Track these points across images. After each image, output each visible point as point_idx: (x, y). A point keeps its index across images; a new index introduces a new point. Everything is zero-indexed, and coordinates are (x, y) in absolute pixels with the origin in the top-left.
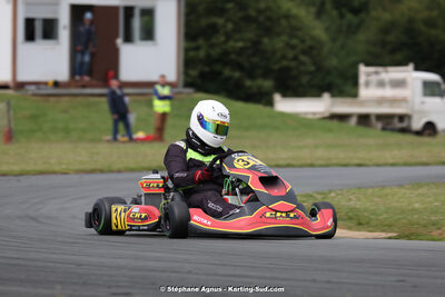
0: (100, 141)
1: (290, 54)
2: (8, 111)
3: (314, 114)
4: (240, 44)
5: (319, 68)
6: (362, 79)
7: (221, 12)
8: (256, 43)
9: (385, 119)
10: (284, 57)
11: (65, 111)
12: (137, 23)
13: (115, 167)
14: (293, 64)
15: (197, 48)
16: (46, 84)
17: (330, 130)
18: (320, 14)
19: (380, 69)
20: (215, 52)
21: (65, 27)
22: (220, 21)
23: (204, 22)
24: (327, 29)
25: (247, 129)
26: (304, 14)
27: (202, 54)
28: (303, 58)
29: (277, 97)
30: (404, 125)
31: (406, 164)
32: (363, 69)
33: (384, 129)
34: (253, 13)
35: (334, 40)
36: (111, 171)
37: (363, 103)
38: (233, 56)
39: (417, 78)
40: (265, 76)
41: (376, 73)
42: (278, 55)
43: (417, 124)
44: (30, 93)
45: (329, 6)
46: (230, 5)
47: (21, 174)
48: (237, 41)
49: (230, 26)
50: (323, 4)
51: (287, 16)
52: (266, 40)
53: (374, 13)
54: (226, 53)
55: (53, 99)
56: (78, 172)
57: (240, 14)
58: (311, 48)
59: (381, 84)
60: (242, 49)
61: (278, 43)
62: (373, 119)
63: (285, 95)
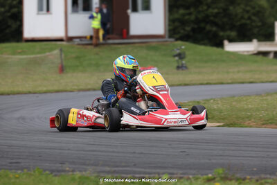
1: (246, 16)
2: (61, 55)
3: (248, 52)
4: (216, 11)
5: (264, 24)
8: (225, 10)
11: (97, 54)
14: (248, 22)
15: (190, 14)
16: (85, 37)
20: (200, 16)
21: (96, 4)
25: (206, 62)
27: (193, 17)
28: (254, 18)
29: (226, 42)
35: (272, 8)
38: (212, 18)
42: (239, 17)
44: (76, 43)
48: (214, 9)
52: (231, 8)
54: (207, 16)
55: (89, 47)
58: (259, 12)
61: (239, 9)
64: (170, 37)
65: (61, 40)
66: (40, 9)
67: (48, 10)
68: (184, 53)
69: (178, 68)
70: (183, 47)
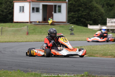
1: (96, 16)
2: (28, 28)
3: (97, 29)
4: (85, 13)
5: (103, 19)
6: (108, 21)
7: (81, 6)
8: (89, 13)
10: (95, 16)
11: (41, 28)
15: (76, 14)
16: (37, 22)
18: (103, 6)
19: (112, 19)
20: (79, 15)
21: (41, 10)
23: (77, 8)
24: (105, 10)
25: (81, 32)
26: (99, 6)
27: (76, 16)
28: (99, 16)
29: (89, 25)
32: (108, 19)
34: (88, 6)
35: (106, 13)
36: (42, 41)
37: (108, 27)
38: (83, 16)
41: (111, 20)
42: (94, 16)
44: (33, 24)
45: (105, 5)
46: (83, 5)
47: (22, 42)
48: (84, 13)
49: (83, 9)
50: (104, 4)
52: (91, 13)
54: (82, 15)
55: (38, 25)
56: (34, 41)
57: (85, 7)
58: (101, 14)
59: (112, 22)
60: (85, 15)
61: (94, 13)
62: (110, 30)
63: (91, 25)
64: (68, 23)
65: (28, 23)
66: (20, 11)
67: (23, 11)
68: (73, 29)
69: (71, 34)
70: (73, 27)
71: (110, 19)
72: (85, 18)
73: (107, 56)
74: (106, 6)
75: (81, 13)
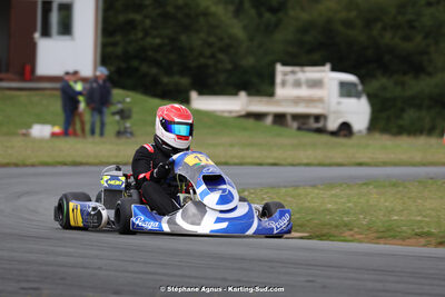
0: (15, 134)
1: (208, 52)
3: (230, 112)
4: (158, 41)
5: (236, 67)
6: (279, 79)
7: (139, 8)
8: (173, 40)
9: (301, 119)
10: (201, 54)
12: (54, 17)
13: (29, 162)
14: (211, 62)
15: (115, 44)
17: (245, 129)
18: (238, 12)
19: (297, 69)
20: (132, 48)
22: (138, 17)
23: (121, 18)
24: (245, 28)
26: (222, 12)
27: (119, 50)
28: (221, 56)
30: (320, 125)
31: (321, 165)
32: (280, 68)
33: (299, 129)
34: (170, 9)
35: (251, 39)
37: (278, 103)
38: (150, 53)
39: (333, 79)
40: (182, 73)
41: (293, 72)
43: (333, 125)
45: (247, 5)
48: (154, 37)
49: (148, 22)
50: (241, 3)
51: (206, 14)
52: (184, 38)
53: (291, 13)
54: (143, 49)
57: (158, 11)
58: (229, 46)
59: (297, 84)
60: (160, 46)
61: (197, 41)
62: (289, 118)
63: (201, 93)
68: (130, 111)
69: (119, 134)
70: (128, 100)
71: (288, 69)
72: (157, 64)
73: (403, 239)
74: (253, 12)
75: (142, 39)
